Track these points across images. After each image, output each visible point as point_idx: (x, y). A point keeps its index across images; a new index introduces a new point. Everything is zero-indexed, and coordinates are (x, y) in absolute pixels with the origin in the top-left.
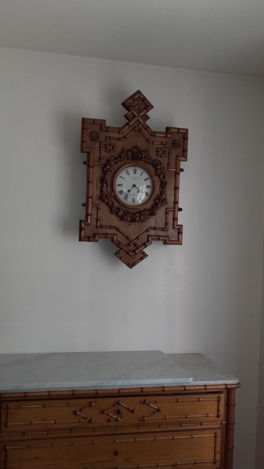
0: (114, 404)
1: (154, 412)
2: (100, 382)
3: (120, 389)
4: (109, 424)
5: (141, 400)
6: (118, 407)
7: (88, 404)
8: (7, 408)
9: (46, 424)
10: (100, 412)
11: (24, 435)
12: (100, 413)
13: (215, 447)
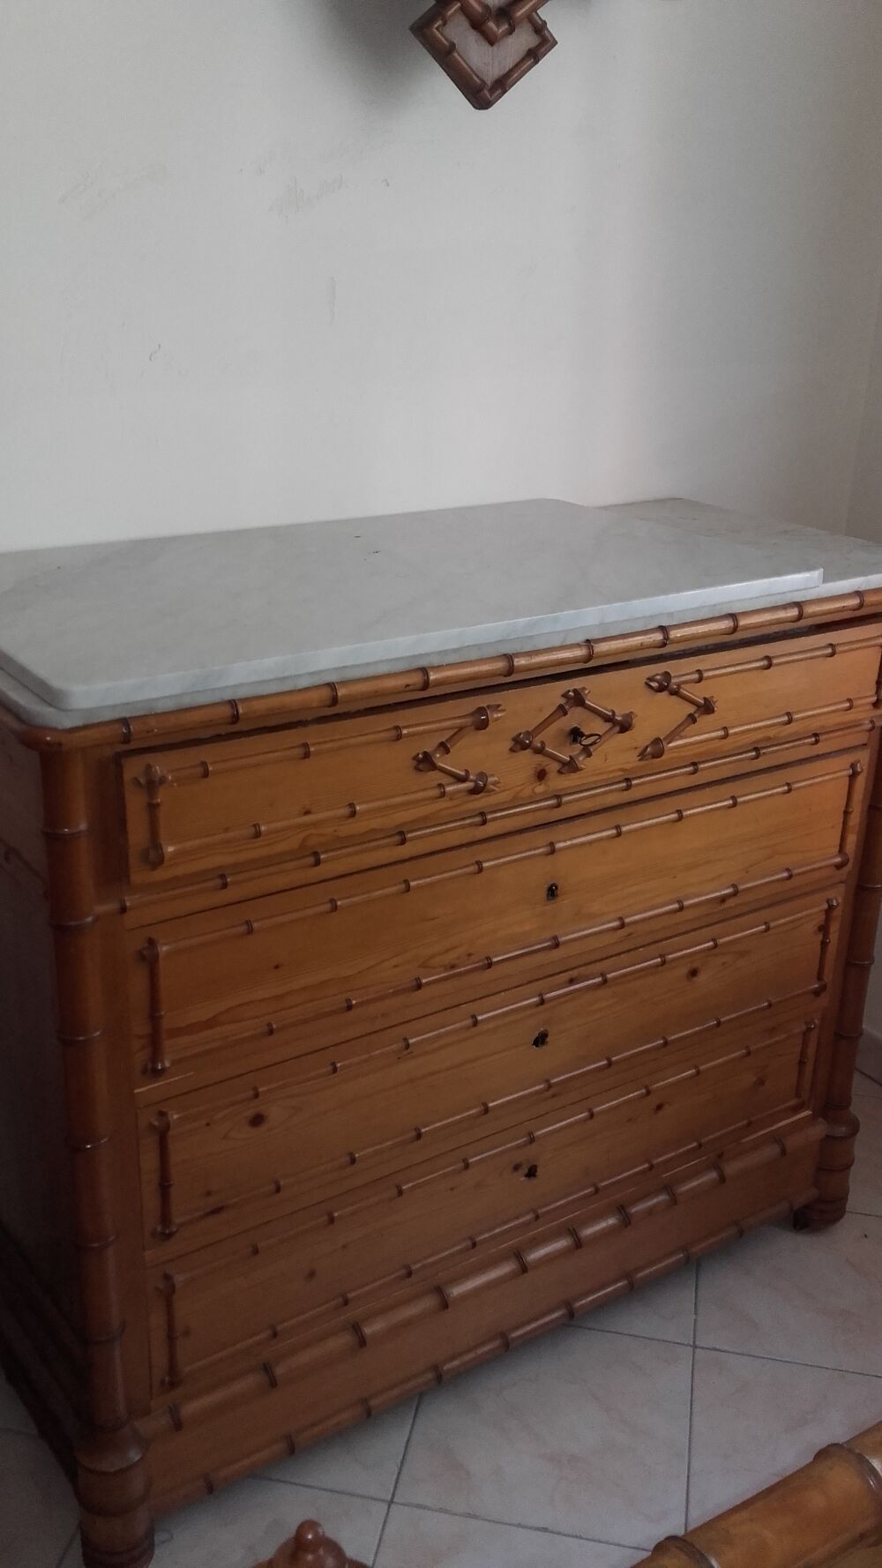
0: (561, 707)
1: (692, 719)
2: (523, 620)
3: (588, 641)
4: (540, 789)
5: (651, 679)
6: (575, 717)
7: (469, 720)
8: (151, 785)
9: (315, 824)
10: (510, 744)
11: (225, 886)
12: (512, 750)
13: (846, 813)
